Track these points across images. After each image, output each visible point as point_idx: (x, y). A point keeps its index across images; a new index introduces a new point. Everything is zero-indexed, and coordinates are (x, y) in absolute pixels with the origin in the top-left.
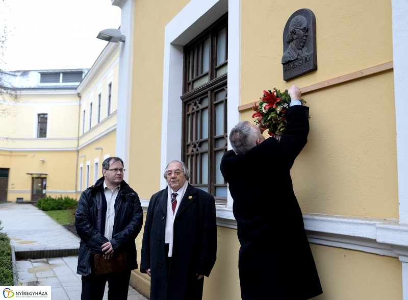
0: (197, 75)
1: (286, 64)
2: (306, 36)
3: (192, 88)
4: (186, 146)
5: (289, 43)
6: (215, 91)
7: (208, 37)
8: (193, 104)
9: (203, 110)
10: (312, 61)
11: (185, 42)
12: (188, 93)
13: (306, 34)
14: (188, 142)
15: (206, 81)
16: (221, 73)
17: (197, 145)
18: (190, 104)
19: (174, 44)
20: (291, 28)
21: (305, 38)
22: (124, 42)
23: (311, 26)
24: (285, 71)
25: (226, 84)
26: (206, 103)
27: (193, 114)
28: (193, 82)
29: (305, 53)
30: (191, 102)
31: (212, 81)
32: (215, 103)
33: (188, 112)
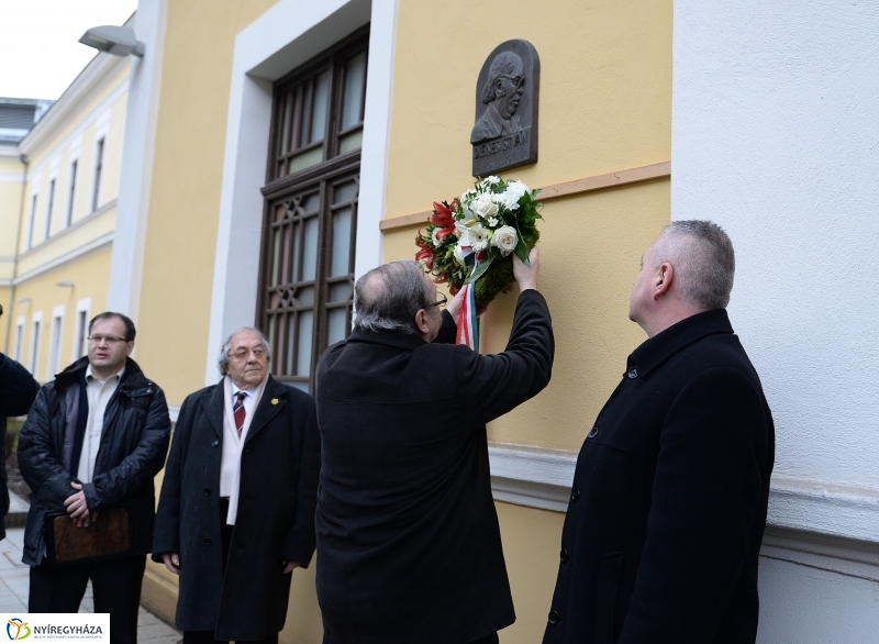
0: (299, 145)
1: (480, 144)
2: (520, 94)
3: (287, 171)
4: (267, 295)
5: (487, 103)
6: (335, 183)
7: (327, 70)
8: (287, 206)
9: (307, 220)
10: (528, 145)
11: (278, 73)
12: (277, 181)
13: (521, 90)
14: (271, 285)
15: (316, 160)
16: (348, 147)
17: (291, 293)
18: (281, 205)
19: (254, 76)
20: (493, 74)
21: (517, 97)
22: (141, 56)
23: (530, 76)
24: (476, 158)
25: (357, 170)
26: (315, 206)
27: (285, 226)
28: (290, 159)
29: (516, 127)
30: (283, 202)
31: (330, 162)
32: (333, 207)
33: (275, 221)
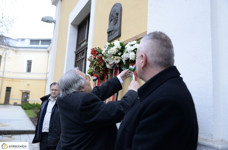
0: (82, 41)
1: (109, 33)
2: (117, 17)
3: (80, 46)
5: (111, 22)
8: (79, 56)
9: (83, 59)
10: (118, 31)
11: (78, 23)
12: (78, 49)
19: (72, 24)
20: (112, 13)
21: (117, 19)
22: (55, 23)
23: (120, 12)
24: (108, 37)
27: (79, 61)
28: (81, 44)
29: (116, 27)
33: (78, 59)
